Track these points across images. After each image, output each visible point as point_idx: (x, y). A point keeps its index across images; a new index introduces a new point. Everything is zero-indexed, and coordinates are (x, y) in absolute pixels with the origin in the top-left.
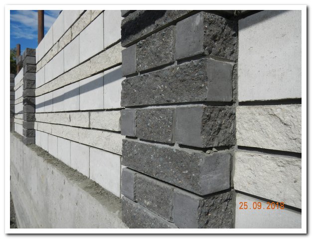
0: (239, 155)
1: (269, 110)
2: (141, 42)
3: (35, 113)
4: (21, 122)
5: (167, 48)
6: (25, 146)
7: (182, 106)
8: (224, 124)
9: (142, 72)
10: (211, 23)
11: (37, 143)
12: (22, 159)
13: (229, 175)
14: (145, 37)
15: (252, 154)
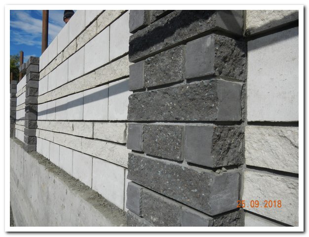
0: (248, 174)
1: (280, 132)
2: (149, 59)
3: (37, 120)
4: (23, 128)
5: (176, 66)
6: (26, 153)
7: (191, 124)
8: (233, 143)
9: (149, 89)
10: (221, 45)
11: (38, 150)
12: (22, 166)
13: (237, 194)
14: (153, 54)
15: (261, 174)
